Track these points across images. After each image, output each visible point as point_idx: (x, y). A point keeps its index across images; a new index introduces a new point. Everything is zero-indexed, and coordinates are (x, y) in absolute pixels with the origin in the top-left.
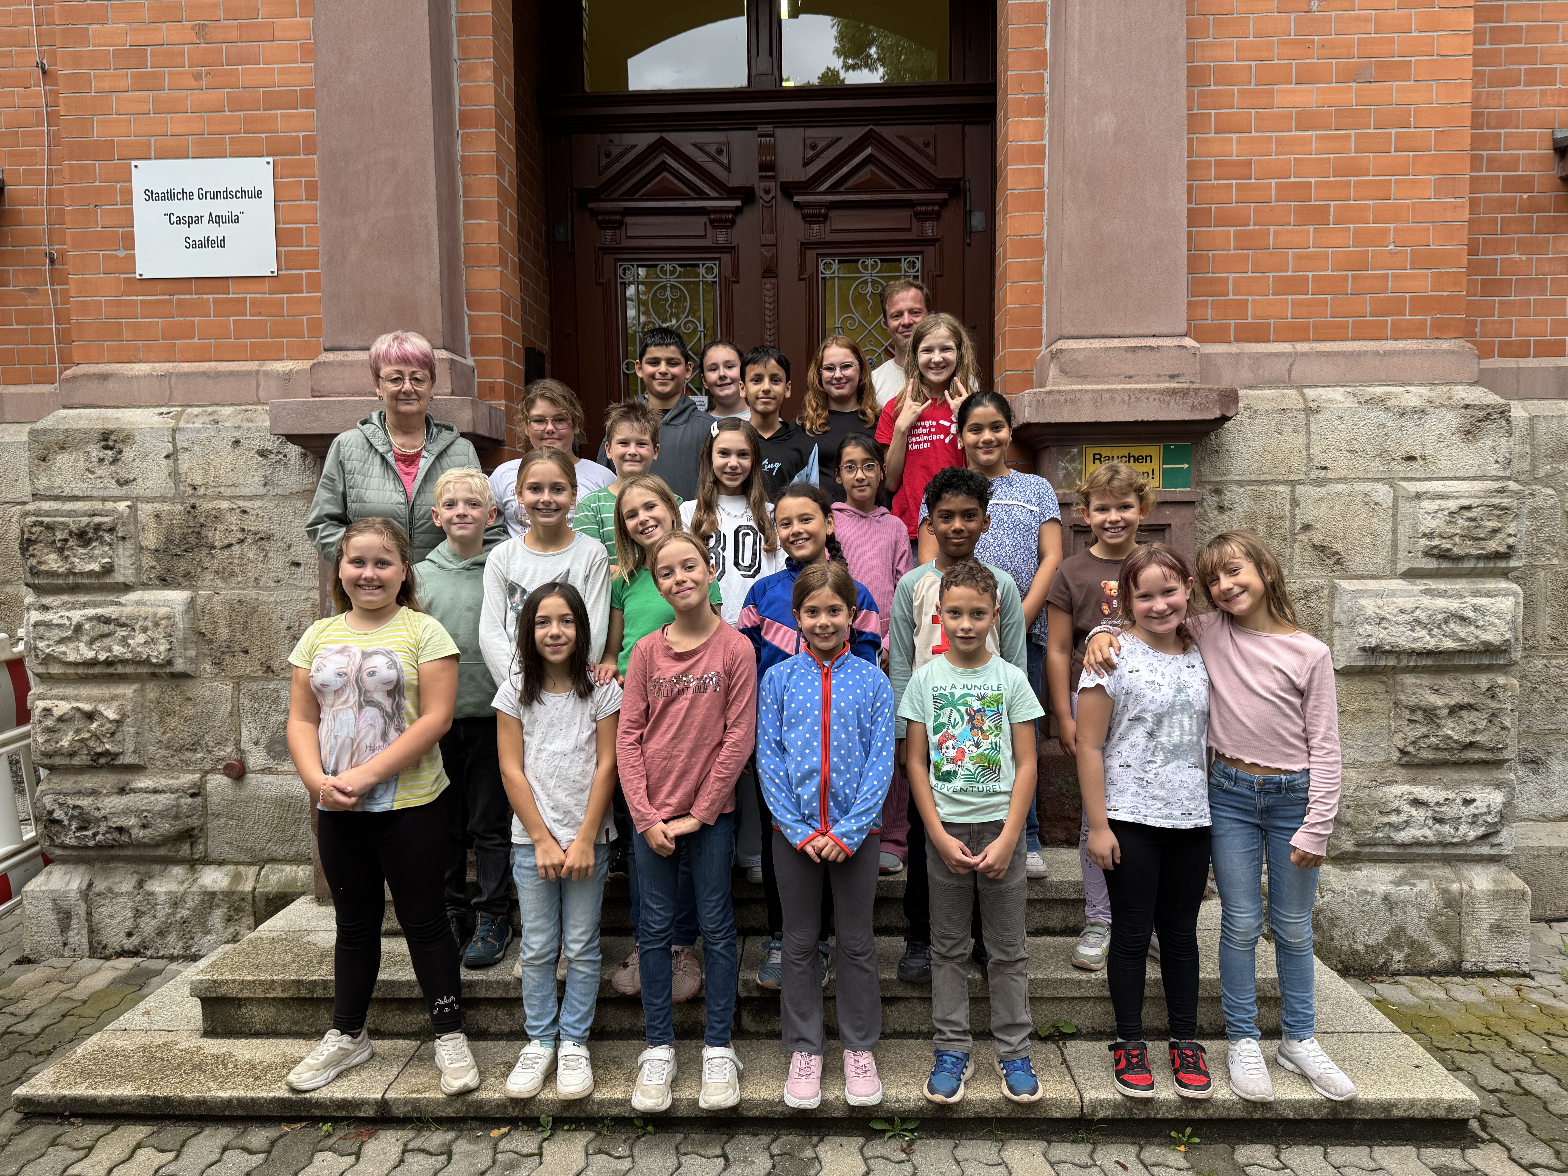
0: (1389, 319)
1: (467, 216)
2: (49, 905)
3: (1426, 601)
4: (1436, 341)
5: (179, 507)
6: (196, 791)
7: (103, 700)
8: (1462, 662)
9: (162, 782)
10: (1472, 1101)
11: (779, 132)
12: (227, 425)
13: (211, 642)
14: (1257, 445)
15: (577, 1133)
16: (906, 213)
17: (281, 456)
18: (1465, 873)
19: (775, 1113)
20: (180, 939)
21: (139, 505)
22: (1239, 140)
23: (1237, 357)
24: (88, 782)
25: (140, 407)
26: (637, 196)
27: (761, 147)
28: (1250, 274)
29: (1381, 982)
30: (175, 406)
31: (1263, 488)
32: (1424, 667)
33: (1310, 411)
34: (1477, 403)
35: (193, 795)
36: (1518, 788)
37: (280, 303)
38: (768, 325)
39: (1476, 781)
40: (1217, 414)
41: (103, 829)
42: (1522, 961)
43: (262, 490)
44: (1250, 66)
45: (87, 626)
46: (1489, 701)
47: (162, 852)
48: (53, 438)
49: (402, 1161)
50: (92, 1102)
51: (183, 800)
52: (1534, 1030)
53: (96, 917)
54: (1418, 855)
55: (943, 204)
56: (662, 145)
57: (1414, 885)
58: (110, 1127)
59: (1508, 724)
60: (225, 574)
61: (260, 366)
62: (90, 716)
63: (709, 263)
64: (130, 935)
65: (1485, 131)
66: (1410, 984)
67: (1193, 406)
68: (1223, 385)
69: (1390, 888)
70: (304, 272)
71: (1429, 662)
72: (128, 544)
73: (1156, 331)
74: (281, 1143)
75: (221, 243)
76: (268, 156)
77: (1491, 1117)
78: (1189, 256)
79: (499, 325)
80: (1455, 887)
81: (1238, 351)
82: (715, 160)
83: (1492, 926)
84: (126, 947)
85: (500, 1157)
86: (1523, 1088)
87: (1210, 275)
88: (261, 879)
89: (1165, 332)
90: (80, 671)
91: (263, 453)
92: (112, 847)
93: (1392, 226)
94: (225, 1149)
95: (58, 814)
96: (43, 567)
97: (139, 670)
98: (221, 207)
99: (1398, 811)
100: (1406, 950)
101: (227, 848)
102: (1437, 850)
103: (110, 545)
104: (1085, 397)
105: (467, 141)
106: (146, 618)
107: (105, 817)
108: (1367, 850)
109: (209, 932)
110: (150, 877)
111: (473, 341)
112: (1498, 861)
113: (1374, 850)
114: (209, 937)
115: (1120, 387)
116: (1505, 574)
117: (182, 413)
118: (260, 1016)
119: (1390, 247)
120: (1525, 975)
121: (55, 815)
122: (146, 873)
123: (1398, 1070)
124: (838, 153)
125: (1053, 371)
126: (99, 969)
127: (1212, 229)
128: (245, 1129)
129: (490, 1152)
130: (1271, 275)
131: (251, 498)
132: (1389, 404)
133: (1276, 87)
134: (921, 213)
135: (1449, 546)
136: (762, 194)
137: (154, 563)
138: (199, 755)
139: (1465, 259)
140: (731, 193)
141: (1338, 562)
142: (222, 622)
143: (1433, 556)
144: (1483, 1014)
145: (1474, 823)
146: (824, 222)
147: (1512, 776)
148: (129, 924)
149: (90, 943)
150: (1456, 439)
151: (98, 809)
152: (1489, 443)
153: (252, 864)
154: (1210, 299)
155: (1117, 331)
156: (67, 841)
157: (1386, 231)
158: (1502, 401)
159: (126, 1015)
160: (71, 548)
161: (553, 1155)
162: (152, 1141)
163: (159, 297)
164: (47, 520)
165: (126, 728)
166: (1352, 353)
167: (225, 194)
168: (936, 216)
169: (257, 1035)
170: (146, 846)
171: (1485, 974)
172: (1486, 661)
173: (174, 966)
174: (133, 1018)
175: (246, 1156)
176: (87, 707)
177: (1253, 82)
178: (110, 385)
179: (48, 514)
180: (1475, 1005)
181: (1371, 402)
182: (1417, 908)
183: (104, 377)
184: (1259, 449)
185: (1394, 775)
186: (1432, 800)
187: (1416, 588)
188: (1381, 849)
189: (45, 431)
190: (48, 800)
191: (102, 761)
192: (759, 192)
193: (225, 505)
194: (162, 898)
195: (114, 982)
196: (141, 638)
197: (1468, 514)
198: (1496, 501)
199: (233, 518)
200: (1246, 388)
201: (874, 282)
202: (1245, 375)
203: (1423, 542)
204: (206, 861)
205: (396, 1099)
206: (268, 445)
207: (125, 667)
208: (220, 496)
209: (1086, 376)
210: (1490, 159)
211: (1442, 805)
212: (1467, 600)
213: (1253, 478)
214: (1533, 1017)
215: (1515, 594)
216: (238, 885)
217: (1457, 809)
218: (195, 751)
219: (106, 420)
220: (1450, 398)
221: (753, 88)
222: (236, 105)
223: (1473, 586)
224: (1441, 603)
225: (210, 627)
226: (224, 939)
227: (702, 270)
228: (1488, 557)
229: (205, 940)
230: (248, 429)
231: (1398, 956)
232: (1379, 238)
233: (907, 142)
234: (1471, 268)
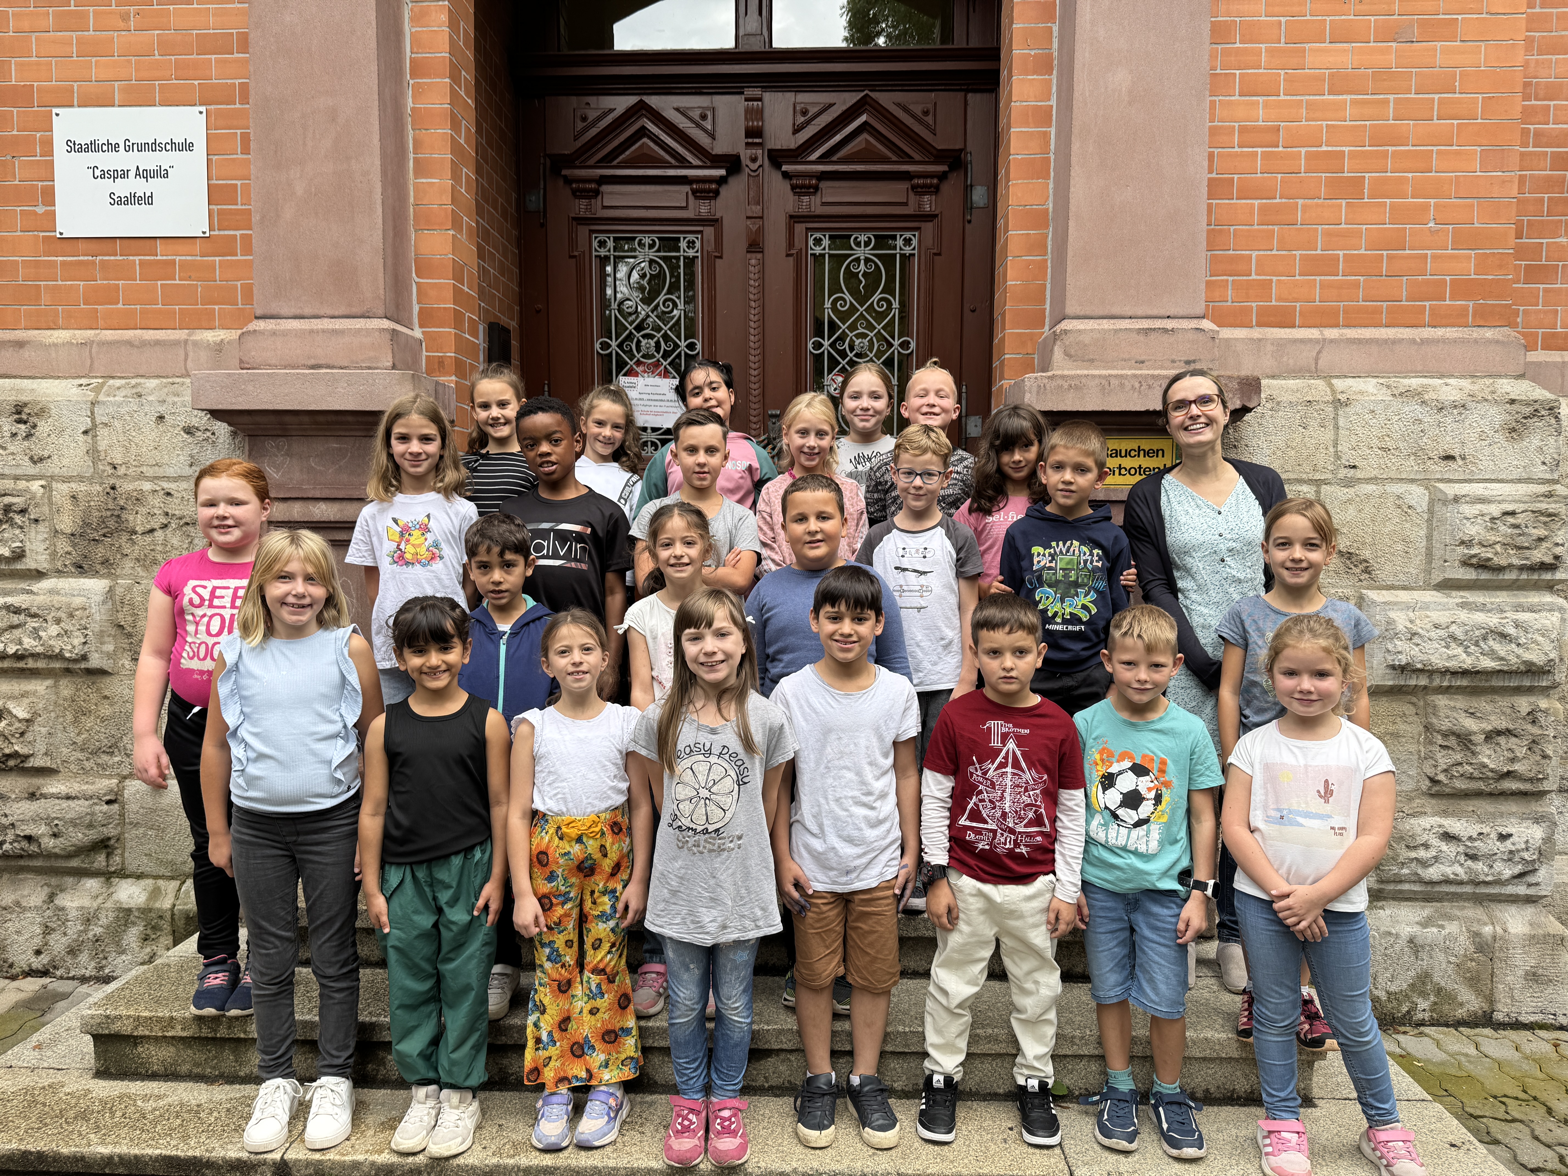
0: (1427, 304)
1: (418, 173)
3: (1463, 615)
4: (1479, 329)
5: (98, 488)
6: (112, 797)
7: (12, 697)
8: (1501, 684)
9: (74, 787)
11: (767, 96)
12: (150, 398)
13: (130, 636)
14: (1279, 440)
16: (903, 186)
17: (209, 434)
18: (1499, 914)
20: (93, 958)
21: (54, 485)
22: (1266, 104)
23: (1259, 343)
25: (59, 377)
26: (615, 163)
27: (747, 111)
28: (1274, 252)
29: (1405, 1033)
30: (96, 377)
32: (1459, 687)
33: (1338, 404)
34: (1524, 398)
35: (109, 802)
36: (1559, 822)
37: (213, 265)
38: (753, 304)
39: (1513, 814)
41: (10, 837)
42: (1559, 1012)
43: (187, 471)
44: (1280, 22)
46: (1529, 727)
47: (74, 863)
51: (97, 808)
53: (2, 932)
54: (1447, 894)
55: (943, 177)
56: (641, 109)
57: (1443, 927)
59: (1550, 753)
60: (147, 562)
61: (189, 335)
63: (691, 237)
64: (38, 953)
65: (1533, 102)
66: (1436, 1036)
68: (1244, 373)
69: (1416, 930)
70: (238, 233)
71: (1464, 682)
72: (41, 527)
73: (1171, 312)
75: (149, 200)
76: (200, 105)
78: (1209, 231)
79: (450, 294)
80: (1487, 930)
81: (1260, 336)
82: (698, 125)
83: (1527, 973)
84: (34, 966)
87: (1231, 252)
88: (182, 895)
89: (1181, 313)
91: (189, 430)
92: (21, 857)
93: (1432, 201)
97: (52, 665)
98: (149, 161)
99: (1426, 846)
100: (1432, 998)
101: (145, 860)
102: (1468, 889)
103: (21, 528)
104: (1093, 383)
105: (418, 91)
106: (59, 609)
107: (13, 825)
108: (1391, 887)
109: (123, 952)
110: (62, 891)
111: (421, 310)
112: (1534, 902)
113: (1399, 887)
114: (123, 957)
115: (1129, 372)
116: (1550, 587)
117: (103, 384)
118: (158, 1055)
119: (1431, 224)
120: (1562, 1028)
122: (58, 886)
123: (1431, 1149)
124: (830, 119)
125: (1058, 353)
126: (3, 989)
127: (1234, 201)
130: (1298, 253)
131: (176, 479)
132: (1426, 397)
133: (1307, 46)
134: (918, 186)
135: (1490, 555)
136: (748, 162)
137: (70, 549)
138: (116, 759)
139: (1512, 240)
140: (716, 161)
141: (1367, 571)
143: (1472, 565)
144: (1518, 1074)
145: (1510, 860)
146: (814, 193)
147: (1553, 810)
148: (37, 941)
150: (1500, 437)
151: (6, 816)
152: (1536, 442)
153: (172, 878)
154: (1231, 279)
155: (1128, 311)
157: (1426, 208)
158: (1553, 397)
159: (16, 1049)
163: (81, 258)
165: (36, 728)
166: (1386, 341)
167: (154, 146)
168: (935, 190)
169: (154, 1076)
170: (57, 856)
171: (1517, 1025)
172: (1527, 683)
173: (84, 989)
174: (22, 1053)
177: (1283, 40)
178: (26, 353)
180: (1509, 1063)
181: (1407, 394)
182: (1445, 952)
183: (20, 344)
184: (1282, 444)
185: (1423, 806)
186: (1464, 834)
187: (1451, 600)
188: (1406, 887)
191: (11, 763)
192: (745, 160)
193: (147, 486)
194: (73, 914)
195: (16, 1006)
196: (54, 630)
197: (1511, 520)
198: (1543, 506)
199: (156, 501)
200: (1268, 377)
201: (867, 260)
202: (1269, 363)
203: (1461, 550)
204: (123, 874)
205: (297, 1160)
206: (195, 422)
207: (36, 661)
208: (142, 477)
209: (1092, 361)
210: (1537, 134)
211: (1475, 840)
212: (1508, 615)
215: (1561, 609)
216: (155, 901)
217: (1493, 845)
218: (112, 754)
219: (20, 391)
220: (1493, 392)
221: (741, 49)
222: (166, 48)
223: (1515, 600)
224: (1480, 617)
225: (130, 619)
226: (140, 960)
227: (683, 245)
228: (1532, 568)
229: (119, 960)
230: (174, 404)
231: (1423, 1004)
232: (1418, 214)
233: (906, 110)
234: (1520, 252)
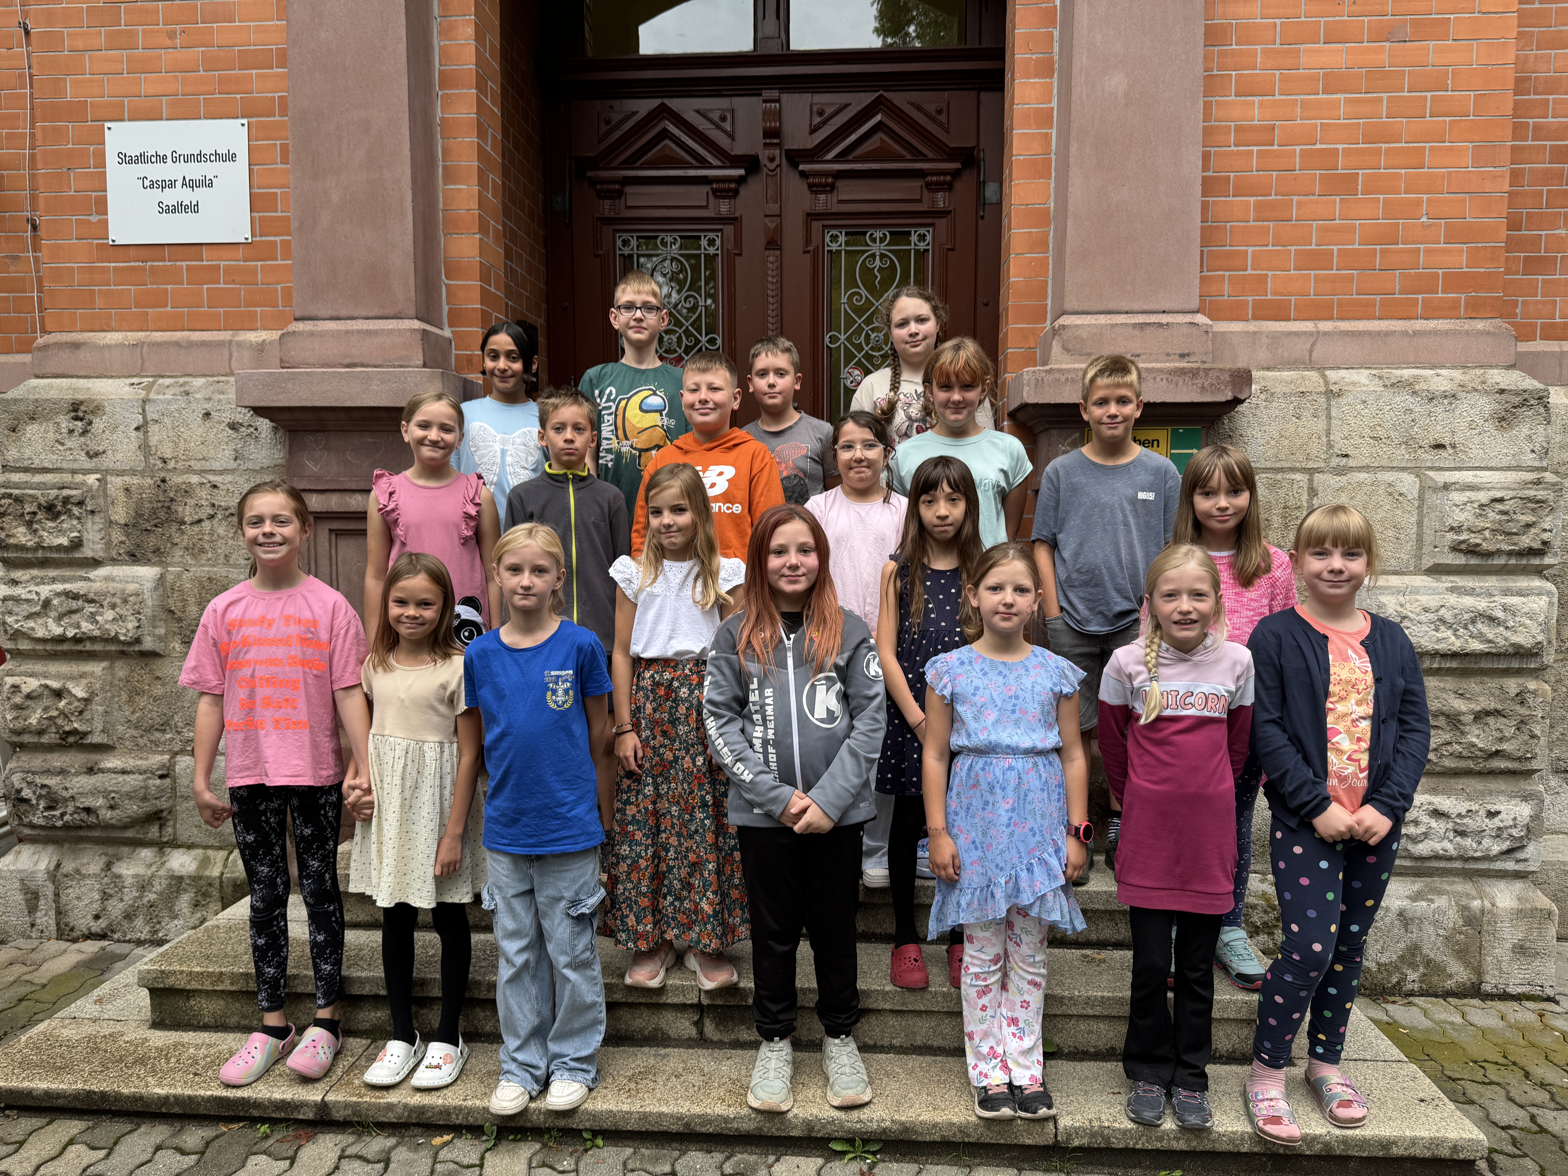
0: (1420, 297)
1: (447, 179)
2: (17, 885)
3: (1452, 599)
4: (1471, 321)
5: (149, 481)
6: (165, 772)
7: (71, 678)
8: (1490, 666)
9: (131, 762)
10: (1479, 1142)
11: (785, 97)
12: (197, 396)
13: (180, 620)
14: (1273, 430)
15: (522, 1144)
16: (917, 184)
17: (252, 429)
18: (1488, 889)
19: (730, 1129)
20: (147, 923)
21: (109, 478)
22: (1261, 104)
23: (1255, 335)
24: (57, 760)
25: (112, 377)
26: (638, 164)
27: (766, 113)
28: (1270, 248)
29: (1394, 1002)
30: (147, 376)
31: (1279, 476)
32: (1448, 669)
33: (1331, 394)
34: (1513, 388)
35: (161, 777)
36: (1548, 799)
37: (255, 270)
38: (771, 300)
39: (1502, 792)
40: (1229, 396)
41: (70, 809)
42: (1546, 984)
43: (233, 465)
44: (1275, 23)
45: (55, 602)
46: (1518, 707)
47: (130, 834)
48: (23, 408)
49: (337, 1168)
50: (29, 1094)
51: (151, 782)
52: (1555, 1061)
53: (63, 898)
54: (1437, 869)
55: (956, 174)
56: (663, 112)
57: (1432, 901)
58: (44, 1121)
59: (1538, 732)
60: (196, 550)
61: (233, 336)
62: (58, 694)
63: (711, 235)
64: (97, 917)
65: (1532, 96)
66: (1424, 1005)
67: (1203, 387)
68: (1237, 365)
69: (1406, 903)
70: (278, 239)
71: (1454, 665)
72: (97, 518)
73: (1167, 306)
74: (216, 1144)
75: (194, 208)
76: (243, 117)
77: (1501, 1157)
78: (1203, 228)
79: (477, 295)
80: (1476, 904)
81: (1255, 329)
82: (718, 127)
83: (1514, 946)
84: (93, 930)
85: (438, 1167)
86: (1539, 1126)
87: (1227, 248)
88: (230, 864)
89: (1176, 307)
90: (49, 647)
91: (234, 426)
92: (80, 827)
93: (1425, 196)
94: (158, 1148)
95: (27, 793)
96: (12, 541)
97: (108, 648)
98: (195, 171)
99: (1416, 823)
100: (1421, 970)
101: (195, 831)
102: (1458, 865)
103: (79, 518)
105: (447, 102)
106: (114, 595)
107: (73, 797)
109: (176, 917)
110: (118, 859)
111: (450, 310)
112: (1523, 877)
114: (176, 922)
116: (1539, 572)
117: (153, 383)
118: (209, 1008)
119: (1424, 219)
120: (1549, 999)
121: (23, 794)
122: (114, 855)
123: (1401, 1104)
124: (845, 119)
125: (1056, 348)
126: (65, 951)
127: (1231, 198)
128: (182, 1127)
129: (430, 1161)
130: (1293, 248)
131: (222, 472)
132: (1417, 387)
133: (1302, 47)
134: (932, 183)
135: (1478, 541)
136: (766, 162)
137: (124, 538)
138: (168, 736)
139: (1504, 233)
140: (734, 161)
142: (192, 600)
143: (1461, 551)
144: (1500, 1041)
145: (1498, 836)
146: (831, 191)
147: (1541, 788)
148: (96, 906)
149: (58, 924)
150: (1490, 427)
151: (66, 789)
152: (1525, 431)
153: (220, 848)
154: (1227, 273)
155: (1124, 306)
156: (35, 820)
157: (1418, 203)
158: (1542, 386)
159: (78, 1002)
160: (40, 522)
161: (494, 1167)
162: (86, 1137)
163: (132, 264)
164: (16, 492)
165: (94, 707)
166: (1379, 333)
167: (199, 157)
168: (949, 187)
169: (205, 1027)
170: (113, 827)
171: (1505, 997)
172: (1515, 665)
173: (139, 951)
174: (85, 1006)
175: (178, 1157)
176: (55, 684)
177: (1278, 41)
178: (82, 354)
179: (17, 486)
180: (1493, 1031)
181: (1398, 385)
182: (1435, 926)
183: (76, 346)
184: (1276, 435)
186: (1454, 812)
187: (1441, 585)
189: (15, 401)
190: (16, 779)
191: (71, 739)
192: (764, 161)
193: (195, 479)
194: (129, 881)
195: (77, 966)
196: (109, 615)
197: (1500, 507)
198: (1531, 493)
199: (203, 493)
200: (1261, 369)
201: (882, 256)
202: (1263, 355)
203: (1451, 536)
204: (175, 844)
205: (336, 1102)
206: (239, 418)
207: (93, 644)
208: (190, 470)
210: (1536, 127)
211: (1464, 817)
212: (1496, 598)
213: (1269, 465)
214: (1555, 1046)
215: (1549, 593)
216: (205, 870)
217: (1481, 822)
218: (164, 731)
219: (76, 390)
220: (1484, 383)
221: (759, 52)
222: (210, 64)
223: (1504, 584)
224: (1468, 601)
225: (179, 604)
226: (191, 925)
227: (704, 242)
228: (1520, 554)
229: (172, 925)
230: (219, 401)
231: (1412, 975)
232: (1411, 209)
233: (919, 108)
234: (1512, 244)
